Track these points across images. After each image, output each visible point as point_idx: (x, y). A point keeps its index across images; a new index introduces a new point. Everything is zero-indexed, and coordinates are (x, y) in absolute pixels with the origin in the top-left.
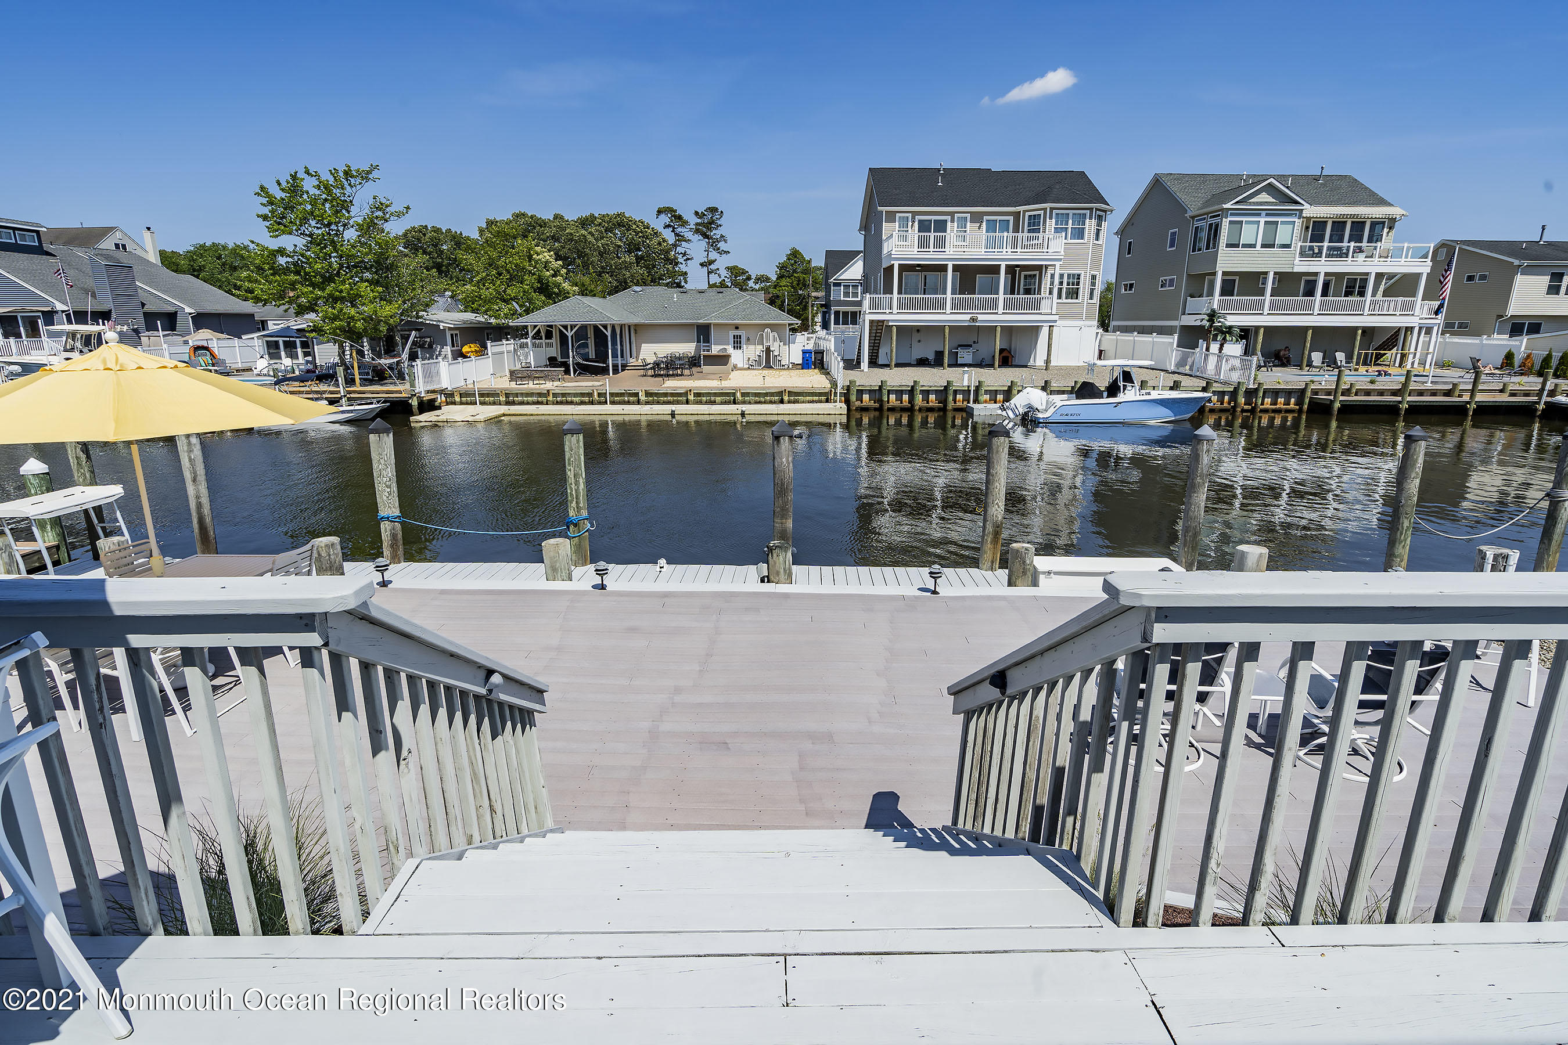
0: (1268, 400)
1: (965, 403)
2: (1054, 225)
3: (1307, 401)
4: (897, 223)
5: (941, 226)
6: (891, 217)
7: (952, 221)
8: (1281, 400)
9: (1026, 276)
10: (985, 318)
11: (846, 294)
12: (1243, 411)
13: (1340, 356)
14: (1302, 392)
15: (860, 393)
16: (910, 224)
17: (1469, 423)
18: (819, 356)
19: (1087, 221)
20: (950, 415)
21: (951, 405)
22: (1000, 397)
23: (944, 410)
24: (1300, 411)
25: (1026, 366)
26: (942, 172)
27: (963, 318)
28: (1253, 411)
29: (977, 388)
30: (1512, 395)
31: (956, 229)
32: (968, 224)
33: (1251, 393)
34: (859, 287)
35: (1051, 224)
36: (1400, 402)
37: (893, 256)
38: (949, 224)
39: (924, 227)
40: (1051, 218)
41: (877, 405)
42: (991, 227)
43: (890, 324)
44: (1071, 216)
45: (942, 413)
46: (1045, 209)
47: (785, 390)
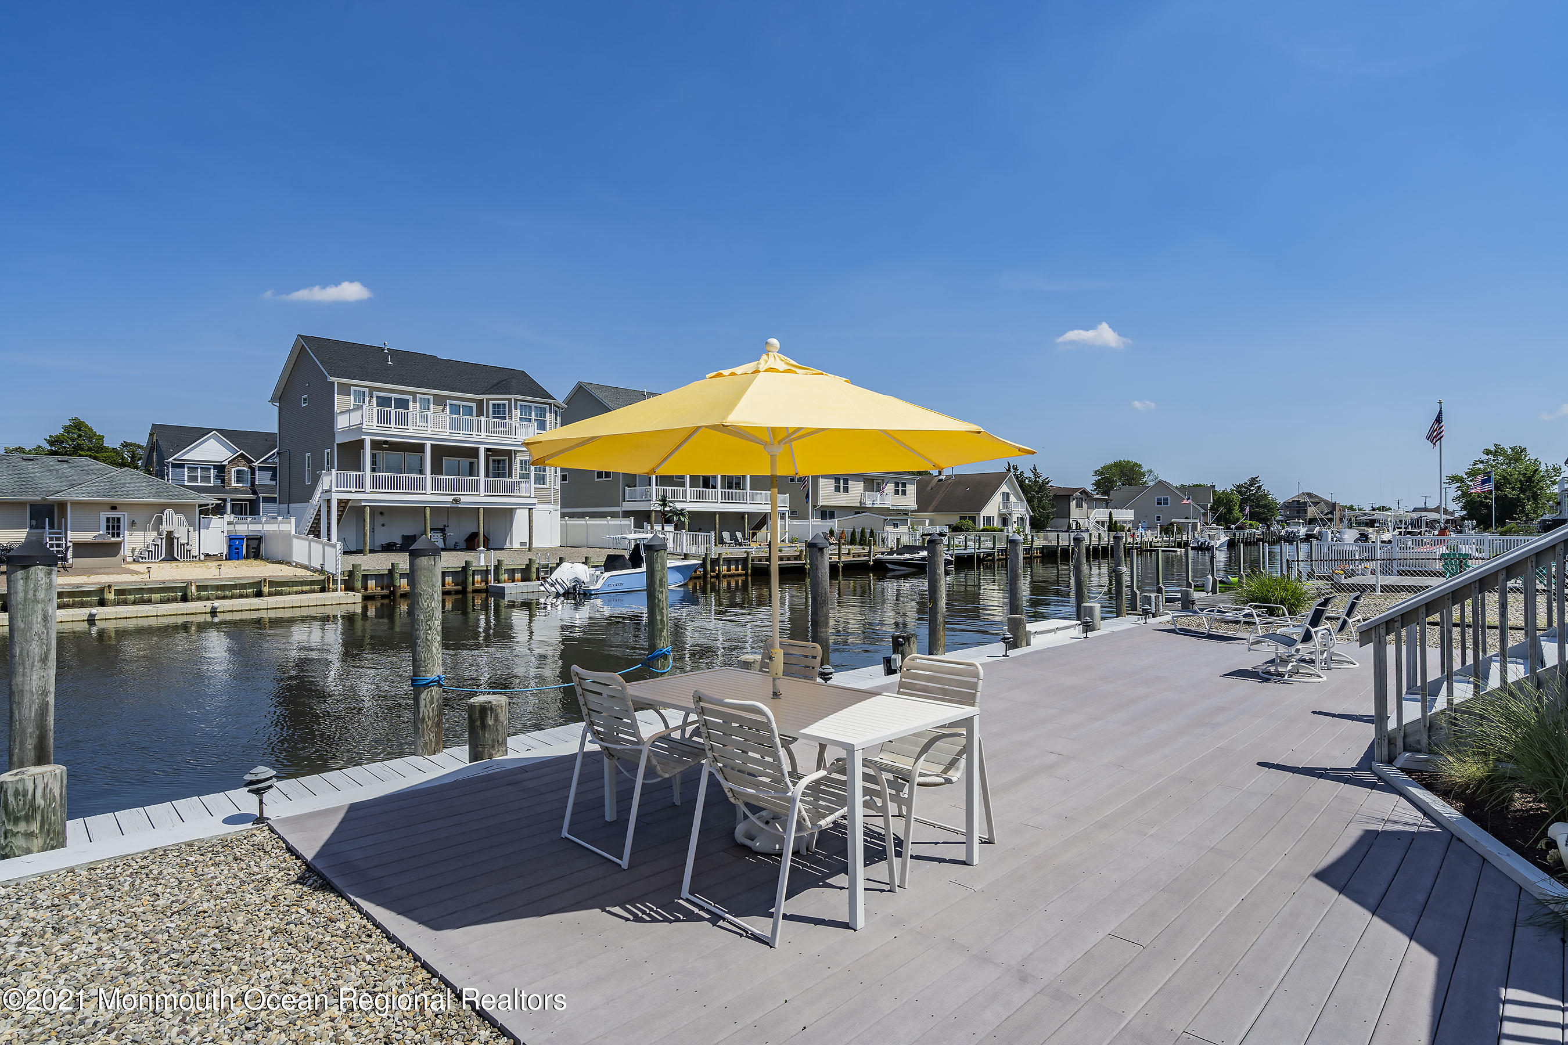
0: (725, 568)
1: (483, 584)
2: (519, 416)
3: (750, 566)
4: (352, 397)
5: (403, 404)
6: (345, 390)
7: (415, 401)
8: (733, 567)
9: (494, 461)
10: (467, 499)
11: (193, 478)
12: (712, 577)
13: (739, 534)
14: (745, 560)
15: (365, 578)
16: (367, 399)
17: (841, 577)
18: (254, 544)
19: (548, 414)
20: (470, 596)
21: (470, 588)
22: (518, 576)
23: (464, 592)
24: (746, 575)
25: (502, 549)
26: (386, 351)
27: (445, 499)
28: (717, 577)
29: (497, 568)
30: (854, 557)
31: (418, 409)
32: (431, 406)
33: (715, 562)
34: (212, 471)
35: (516, 413)
36: (805, 564)
37: (363, 430)
38: (411, 404)
39: (383, 402)
40: (516, 408)
41: (386, 592)
42: (455, 409)
43: (363, 504)
44: (533, 408)
45: (460, 596)
46: (510, 400)
47: (265, 580)
